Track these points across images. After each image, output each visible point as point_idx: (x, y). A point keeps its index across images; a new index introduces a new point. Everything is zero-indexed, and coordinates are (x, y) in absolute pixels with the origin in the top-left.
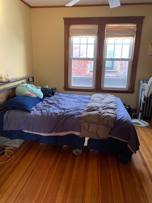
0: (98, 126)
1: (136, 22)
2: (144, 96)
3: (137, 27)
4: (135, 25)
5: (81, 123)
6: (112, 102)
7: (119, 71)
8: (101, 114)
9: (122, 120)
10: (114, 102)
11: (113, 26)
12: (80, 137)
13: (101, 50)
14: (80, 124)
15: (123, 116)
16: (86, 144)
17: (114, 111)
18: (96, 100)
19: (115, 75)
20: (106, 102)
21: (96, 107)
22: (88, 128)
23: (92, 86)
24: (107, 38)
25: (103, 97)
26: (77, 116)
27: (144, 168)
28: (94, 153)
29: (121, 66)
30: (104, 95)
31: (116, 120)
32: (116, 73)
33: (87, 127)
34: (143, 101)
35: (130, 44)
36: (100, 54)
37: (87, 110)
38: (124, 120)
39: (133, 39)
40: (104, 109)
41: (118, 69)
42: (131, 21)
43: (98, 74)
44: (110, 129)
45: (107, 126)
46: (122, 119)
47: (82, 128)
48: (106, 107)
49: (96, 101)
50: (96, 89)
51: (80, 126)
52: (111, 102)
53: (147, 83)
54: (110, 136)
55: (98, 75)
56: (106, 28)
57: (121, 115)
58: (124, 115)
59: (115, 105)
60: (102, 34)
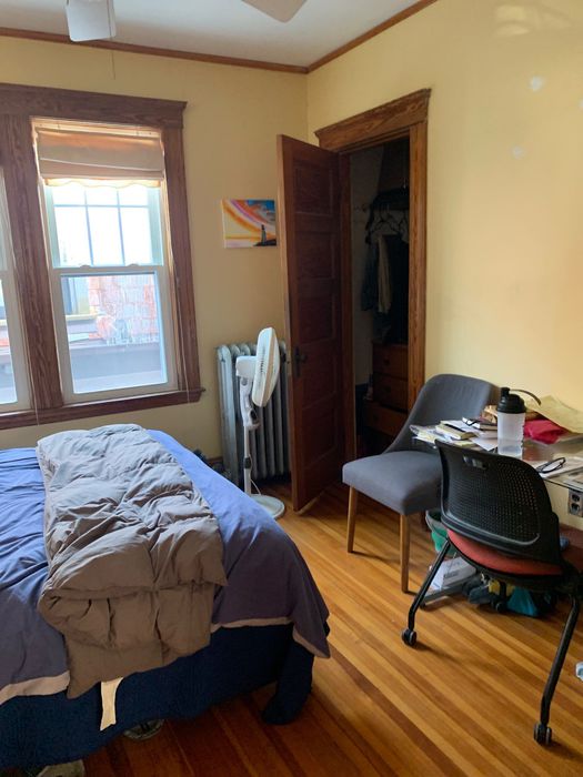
0: (156, 601)
1: (159, 120)
2: (247, 406)
3: (165, 139)
4: (155, 135)
5: (67, 619)
6: (158, 457)
7: (99, 318)
8: (151, 534)
9: (246, 534)
10: (164, 457)
11: (63, 128)
12: (73, 695)
13: (27, 230)
14: (61, 627)
15: (242, 514)
16: (109, 717)
17: (189, 498)
18: (79, 467)
19: (86, 336)
20: (130, 464)
21: (103, 501)
22: (112, 630)
23: (15, 400)
24: (51, 181)
25: (100, 444)
26: (23, 587)
27: (369, 699)
28: (146, 736)
29: (103, 296)
30: (97, 430)
31: (224, 544)
32: (90, 327)
33: (106, 631)
34: (247, 422)
35: (150, 207)
36: (27, 252)
37: (72, 537)
38: (253, 529)
39: (159, 185)
40: (141, 504)
41: (92, 308)
42: (137, 117)
43: (38, 340)
44: (211, 592)
45: (198, 585)
46: (243, 527)
47: (71, 644)
48: (145, 491)
49: (80, 472)
50: (42, 409)
51: (63, 636)
52: (153, 461)
53: (253, 354)
54: (215, 628)
55: (39, 346)
56: (35, 135)
57: (230, 508)
58: (241, 507)
59: (176, 469)
60: (20, 159)
